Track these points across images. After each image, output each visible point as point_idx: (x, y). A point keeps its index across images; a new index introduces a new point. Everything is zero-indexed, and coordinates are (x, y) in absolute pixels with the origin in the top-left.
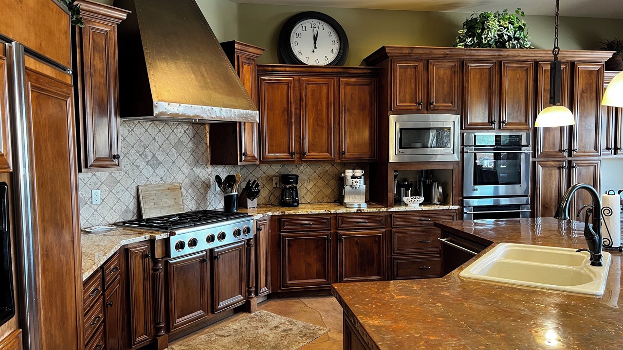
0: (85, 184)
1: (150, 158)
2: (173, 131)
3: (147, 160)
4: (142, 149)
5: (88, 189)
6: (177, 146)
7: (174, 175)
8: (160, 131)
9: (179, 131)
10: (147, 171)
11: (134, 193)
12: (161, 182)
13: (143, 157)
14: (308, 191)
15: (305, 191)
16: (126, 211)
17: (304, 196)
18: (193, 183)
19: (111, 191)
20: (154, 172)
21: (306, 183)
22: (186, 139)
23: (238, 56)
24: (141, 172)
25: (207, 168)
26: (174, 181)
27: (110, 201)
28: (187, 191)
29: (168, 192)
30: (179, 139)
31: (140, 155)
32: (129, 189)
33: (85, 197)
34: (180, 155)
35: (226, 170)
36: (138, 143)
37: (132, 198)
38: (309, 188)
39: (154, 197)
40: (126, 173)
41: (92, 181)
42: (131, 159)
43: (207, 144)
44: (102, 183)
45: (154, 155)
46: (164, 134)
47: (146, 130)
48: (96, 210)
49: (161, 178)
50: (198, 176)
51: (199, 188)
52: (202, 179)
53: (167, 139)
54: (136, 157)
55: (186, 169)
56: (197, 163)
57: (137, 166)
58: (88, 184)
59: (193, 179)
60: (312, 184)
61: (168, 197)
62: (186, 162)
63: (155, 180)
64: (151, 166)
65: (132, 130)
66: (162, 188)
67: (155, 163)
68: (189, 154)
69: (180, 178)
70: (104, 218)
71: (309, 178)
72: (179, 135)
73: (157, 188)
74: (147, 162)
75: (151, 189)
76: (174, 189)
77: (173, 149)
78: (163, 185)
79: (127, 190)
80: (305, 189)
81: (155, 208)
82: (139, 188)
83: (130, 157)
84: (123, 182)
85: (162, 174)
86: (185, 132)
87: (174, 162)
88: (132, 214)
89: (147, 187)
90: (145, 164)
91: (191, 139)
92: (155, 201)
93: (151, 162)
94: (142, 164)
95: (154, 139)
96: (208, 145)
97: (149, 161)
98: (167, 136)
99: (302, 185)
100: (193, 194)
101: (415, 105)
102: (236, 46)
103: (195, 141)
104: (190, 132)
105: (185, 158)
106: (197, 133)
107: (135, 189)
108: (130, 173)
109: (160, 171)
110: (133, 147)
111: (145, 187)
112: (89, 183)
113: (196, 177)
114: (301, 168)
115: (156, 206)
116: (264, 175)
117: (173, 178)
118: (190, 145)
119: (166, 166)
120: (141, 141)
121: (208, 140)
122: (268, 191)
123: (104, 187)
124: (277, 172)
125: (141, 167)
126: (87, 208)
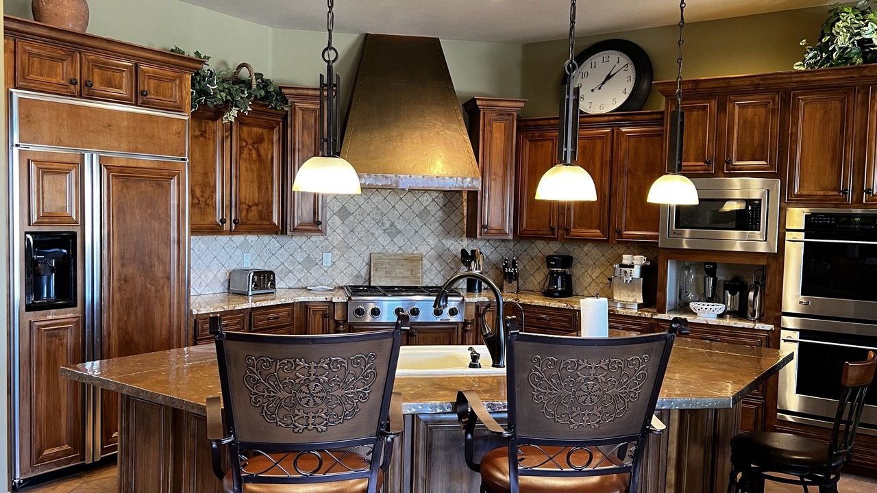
0: (317, 247)
1: (387, 226)
2: (418, 199)
3: (384, 228)
4: (378, 217)
5: (319, 251)
6: (424, 214)
7: (416, 246)
8: (401, 199)
9: (425, 199)
10: (384, 240)
11: (366, 260)
12: (400, 252)
13: (380, 225)
14: (593, 280)
15: (589, 280)
16: (357, 276)
17: (586, 288)
18: (440, 256)
19: (343, 255)
20: (392, 240)
21: (590, 269)
22: (434, 208)
23: (484, 113)
24: (376, 239)
25: (462, 240)
26: (415, 252)
27: (341, 264)
28: (432, 264)
29: (405, 262)
30: (425, 207)
31: (377, 223)
32: (362, 256)
33: (316, 258)
34: (425, 224)
35: (491, 244)
36: (375, 211)
37: (364, 264)
38: (594, 276)
39: (386, 266)
40: (360, 239)
41: (324, 244)
42: (366, 226)
43: (463, 214)
44: (334, 247)
45: (393, 223)
46: (406, 202)
47: (385, 198)
48: (326, 272)
49: (400, 248)
50: (448, 249)
51: (449, 262)
52: (454, 253)
53: (410, 207)
54: (372, 225)
55: (432, 241)
56: (447, 233)
57: (372, 234)
58: (320, 247)
59: (440, 252)
60: (598, 271)
61: (404, 267)
62: (433, 232)
63: (392, 249)
64: (388, 234)
65: (369, 198)
66: (398, 257)
67: (393, 232)
68: (437, 224)
69: (424, 249)
70: (334, 280)
71: (594, 263)
72: (425, 204)
73: (393, 257)
74: (385, 231)
75: (384, 257)
76: (414, 261)
77: (417, 218)
78: (400, 254)
79: (359, 256)
80: (589, 276)
81: (386, 277)
82: (372, 255)
83: (365, 224)
84: (356, 248)
85: (401, 243)
86: (433, 200)
87: (416, 232)
88: (363, 280)
89: (381, 255)
90: (382, 232)
91: (441, 208)
92: (387, 270)
93: (389, 231)
94: (378, 232)
95: (394, 207)
96: (465, 214)
97: (386, 229)
98: (409, 205)
99: (586, 271)
100: (439, 268)
101: (703, 164)
102: (478, 103)
103: (447, 211)
104: (441, 201)
105: (432, 228)
106: (449, 201)
107: (368, 256)
108: (364, 240)
109: (399, 240)
110: (369, 215)
111: (379, 255)
112: (321, 245)
113: (445, 250)
114: (586, 249)
115: (387, 275)
116: (540, 254)
117: (414, 248)
118: (440, 214)
119: (406, 235)
120: (378, 209)
121: (465, 209)
122: (543, 276)
123: (336, 251)
124: (555, 252)
125: (377, 234)
126: (317, 268)
